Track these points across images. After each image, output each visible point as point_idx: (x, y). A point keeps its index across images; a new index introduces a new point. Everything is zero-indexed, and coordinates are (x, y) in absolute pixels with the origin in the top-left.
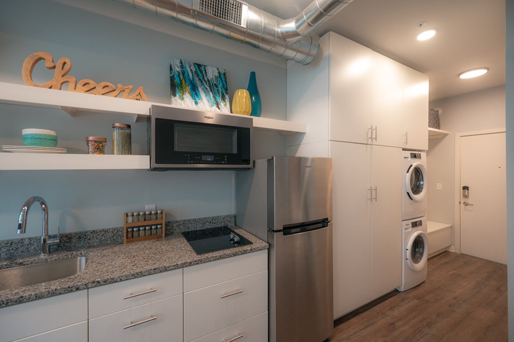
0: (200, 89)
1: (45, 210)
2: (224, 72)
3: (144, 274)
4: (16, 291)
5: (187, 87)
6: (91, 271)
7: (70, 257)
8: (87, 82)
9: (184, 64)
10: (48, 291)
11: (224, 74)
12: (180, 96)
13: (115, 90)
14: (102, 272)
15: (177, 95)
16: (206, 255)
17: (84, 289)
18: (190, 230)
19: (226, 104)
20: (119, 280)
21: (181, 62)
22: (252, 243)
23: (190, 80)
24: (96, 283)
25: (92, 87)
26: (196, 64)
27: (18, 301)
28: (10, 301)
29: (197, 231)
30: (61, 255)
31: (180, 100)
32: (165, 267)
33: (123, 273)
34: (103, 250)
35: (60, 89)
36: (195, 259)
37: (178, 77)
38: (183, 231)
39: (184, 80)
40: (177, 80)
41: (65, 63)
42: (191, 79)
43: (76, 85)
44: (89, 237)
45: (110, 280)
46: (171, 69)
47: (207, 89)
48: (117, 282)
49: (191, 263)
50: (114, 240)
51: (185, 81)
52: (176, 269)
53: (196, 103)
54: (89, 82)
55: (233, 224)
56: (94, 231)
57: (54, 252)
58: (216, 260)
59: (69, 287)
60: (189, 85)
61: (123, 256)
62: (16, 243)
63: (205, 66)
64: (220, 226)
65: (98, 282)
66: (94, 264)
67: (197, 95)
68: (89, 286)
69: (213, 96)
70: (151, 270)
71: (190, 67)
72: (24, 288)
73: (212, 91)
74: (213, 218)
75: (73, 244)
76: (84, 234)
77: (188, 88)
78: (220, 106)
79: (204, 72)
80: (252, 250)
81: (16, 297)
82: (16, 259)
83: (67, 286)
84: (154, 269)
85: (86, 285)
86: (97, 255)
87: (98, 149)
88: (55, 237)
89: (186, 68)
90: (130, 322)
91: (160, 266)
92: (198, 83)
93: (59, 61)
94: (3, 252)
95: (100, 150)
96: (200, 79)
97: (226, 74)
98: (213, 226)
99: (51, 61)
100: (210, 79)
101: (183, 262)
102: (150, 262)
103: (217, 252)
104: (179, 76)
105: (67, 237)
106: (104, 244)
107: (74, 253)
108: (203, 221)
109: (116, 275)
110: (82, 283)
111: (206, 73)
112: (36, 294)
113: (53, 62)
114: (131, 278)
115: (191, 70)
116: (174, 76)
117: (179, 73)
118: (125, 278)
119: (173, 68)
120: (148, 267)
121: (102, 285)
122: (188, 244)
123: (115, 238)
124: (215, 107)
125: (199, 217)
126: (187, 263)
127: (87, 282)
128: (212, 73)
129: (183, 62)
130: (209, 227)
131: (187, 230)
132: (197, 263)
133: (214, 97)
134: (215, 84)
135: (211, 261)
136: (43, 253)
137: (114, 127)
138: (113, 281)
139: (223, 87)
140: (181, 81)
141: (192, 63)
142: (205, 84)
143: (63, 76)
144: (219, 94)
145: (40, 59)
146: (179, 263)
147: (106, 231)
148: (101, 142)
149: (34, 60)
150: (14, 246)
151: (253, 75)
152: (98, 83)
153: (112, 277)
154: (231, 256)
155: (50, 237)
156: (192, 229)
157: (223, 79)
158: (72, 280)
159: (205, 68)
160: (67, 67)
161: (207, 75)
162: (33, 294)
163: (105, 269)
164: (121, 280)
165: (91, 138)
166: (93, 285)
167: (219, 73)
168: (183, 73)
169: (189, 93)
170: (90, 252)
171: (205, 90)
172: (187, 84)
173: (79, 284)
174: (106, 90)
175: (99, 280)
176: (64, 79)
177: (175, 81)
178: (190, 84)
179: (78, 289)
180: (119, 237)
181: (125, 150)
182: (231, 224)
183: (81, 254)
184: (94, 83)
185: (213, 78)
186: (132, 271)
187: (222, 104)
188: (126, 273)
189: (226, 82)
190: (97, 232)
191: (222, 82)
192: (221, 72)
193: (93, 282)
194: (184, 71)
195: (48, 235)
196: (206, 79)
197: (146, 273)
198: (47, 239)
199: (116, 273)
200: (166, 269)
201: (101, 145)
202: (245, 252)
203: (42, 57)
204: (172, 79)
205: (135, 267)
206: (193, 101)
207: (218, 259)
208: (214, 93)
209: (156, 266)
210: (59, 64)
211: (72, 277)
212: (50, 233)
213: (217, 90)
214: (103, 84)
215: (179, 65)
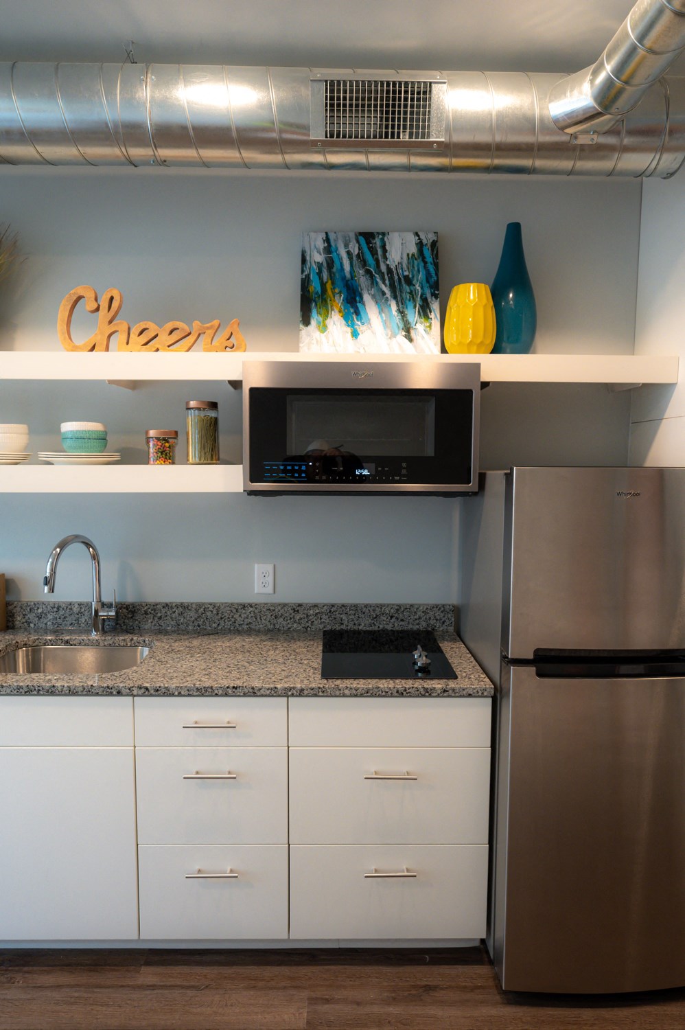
0: (367, 297)
1: (95, 557)
2: (432, 237)
3: (216, 692)
4: (50, 677)
5: (337, 297)
6: (143, 670)
7: (129, 644)
8: (145, 327)
9: (333, 243)
10: (83, 686)
11: (434, 244)
12: (319, 323)
13: (189, 334)
14: (158, 674)
15: (313, 322)
16: (338, 682)
17: (127, 695)
18: (343, 627)
19: (430, 327)
20: (176, 693)
21: (327, 240)
22: (456, 677)
23: (344, 278)
24: (143, 690)
25: (153, 335)
26: (361, 234)
27: (50, 691)
28: (41, 688)
29: (359, 632)
30: (117, 638)
31: (318, 333)
32: (253, 688)
33: (183, 683)
34: (175, 641)
35: (107, 349)
36: (313, 685)
37: (317, 277)
38: (329, 628)
39: (330, 282)
40: (315, 286)
41: (112, 299)
42: (348, 275)
43: (129, 334)
44: (159, 615)
45: (163, 690)
46: (304, 261)
47: (384, 293)
48: (172, 695)
49: (302, 690)
50: (199, 626)
51: (333, 283)
52: (273, 696)
53: (355, 334)
54: (147, 327)
55: (451, 629)
56: (167, 605)
57: (110, 631)
58: (356, 696)
59: (108, 687)
60: (340, 293)
61: (199, 657)
62: (63, 609)
63: (383, 234)
64: (416, 628)
65: (147, 689)
66: (152, 660)
67: (357, 313)
68: (135, 692)
69: (399, 310)
70: (228, 687)
71: (346, 246)
72: (58, 676)
73: (395, 297)
74: (399, 608)
75: (137, 622)
76: (152, 607)
77: (339, 301)
78: (413, 334)
79: (380, 252)
80: (445, 691)
81: (47, 685)
82: (63, 634)
83: (105, 685)
84: (234, 687)
85: (129, 689)
86: (164, 647)
87: (162, 453)
88: (110, 606)
89: (337, 249)
90: (195, 770)
91: (245, 684)
92: (363, 281)
93: (104, 297)
94: (49, 621)
95: (166, 455)
96: (368, 272)
97: (438, 244)
98: (397, 626)
99: (93, 299)
100: (393, 267)
101: (286, 686)
102: (235, 674)
103: (362, 681)
104: (320, 274)
105: (127, 609)
106: (183, 631)
107: (135, 638)
108: (374, 610)
109: (173, 685)
110: (124, 685)
111: (385, 251)
112: (69, 687)
113: (96, 300)
114: (195, 693)
115: (349, 253)
116: (308, 276)
117: (320, 266)
118: (187, 693)
119: (308, 258)
120: (226, 683)
121: (151, 695)
122: (321, 654)
123: (201, 623)
124: (400, 337)
125: (366, 602)
126: (294, 688)
127: (132, 685)
128: (399, 249)
129: (332, 236)
130: (389, 627)
131: (337, 627)
132: (316, 693)
133: (401, 312)
134: (406, 278)
135: (344, 696)
136: (95, 631)
137: (188, 409)
138: (167, 693)
139: (428, 281)
140: (323, 285)
141: (352, 235)
142: (380, 282)
143: (110, 322)
144: (414, 301)
145: (80, 298)
146: (279, 686)
147: (185, 607)
148: (166, 440)
149: (72, 302)
150: (61, 612)
151: (514, 232)
152: (160, 326)
153: (166, 685)
154: (392, 696)
155: (103, 605)
156: (347, 625)
157: (429, 259)
158: (115, 677)
159: (383, 240)
160: (115, 304)
161: (386, 258)
162: (66, 685)
163: (164, 671)
164: (180, 695)
165: (152, 433)
166: (140, 693)
167: (420, 245)
168: (330, 264)
169: (340, 312)
170: (157, 640)
171: (380, 298)
172: (337, 291)
173: (121, 685)
174: (175, 336)
175: (148, 685)
176: (112, 328)
177: (311, 289)
178: (344, 290)
179: (119, 693)
180: (207, 623)
181: (205, 453)
182: (444, 627)
183: (144, 641)
184: (156, 327)
185: (400, 263)
186: (198, 683)
187: (419, 328)
188: (189, 684)
189: (436, 265)
190: (172, 608)
191: (425, 267)
192: (425, 241)
193: (140, 688)
194: (331, 258)
195: (100, 601)
196: (383, 268)
197: (221, 692)
198: (100, 609)
199: (175, 680)
200: (254, 693)
201: (167, 445)
202: (428, 693)
203: (81, 294)
204: (305, 284)
205: (207, 677)
206: (349, 330)
207: (362, 696)
208: (401, 303)
209: (238, 683)
210: (104, 304)
211: (116, 674)
212: (105, 599)
213: (411, 293)
214: (170, 326)
215: (321, 245)
